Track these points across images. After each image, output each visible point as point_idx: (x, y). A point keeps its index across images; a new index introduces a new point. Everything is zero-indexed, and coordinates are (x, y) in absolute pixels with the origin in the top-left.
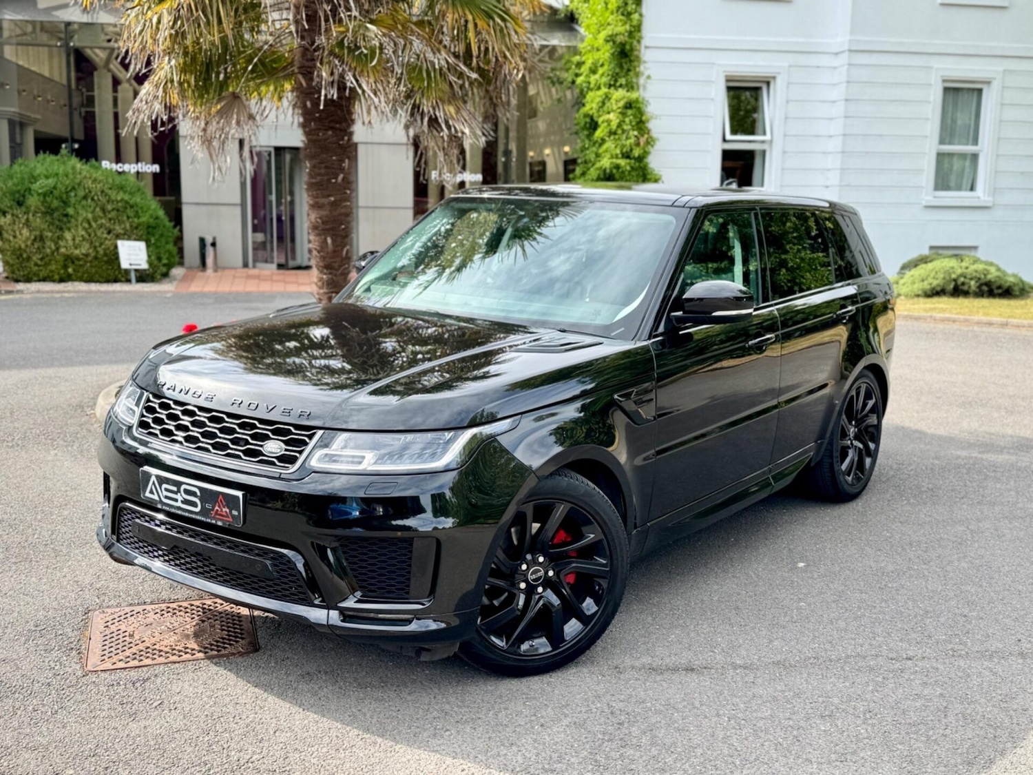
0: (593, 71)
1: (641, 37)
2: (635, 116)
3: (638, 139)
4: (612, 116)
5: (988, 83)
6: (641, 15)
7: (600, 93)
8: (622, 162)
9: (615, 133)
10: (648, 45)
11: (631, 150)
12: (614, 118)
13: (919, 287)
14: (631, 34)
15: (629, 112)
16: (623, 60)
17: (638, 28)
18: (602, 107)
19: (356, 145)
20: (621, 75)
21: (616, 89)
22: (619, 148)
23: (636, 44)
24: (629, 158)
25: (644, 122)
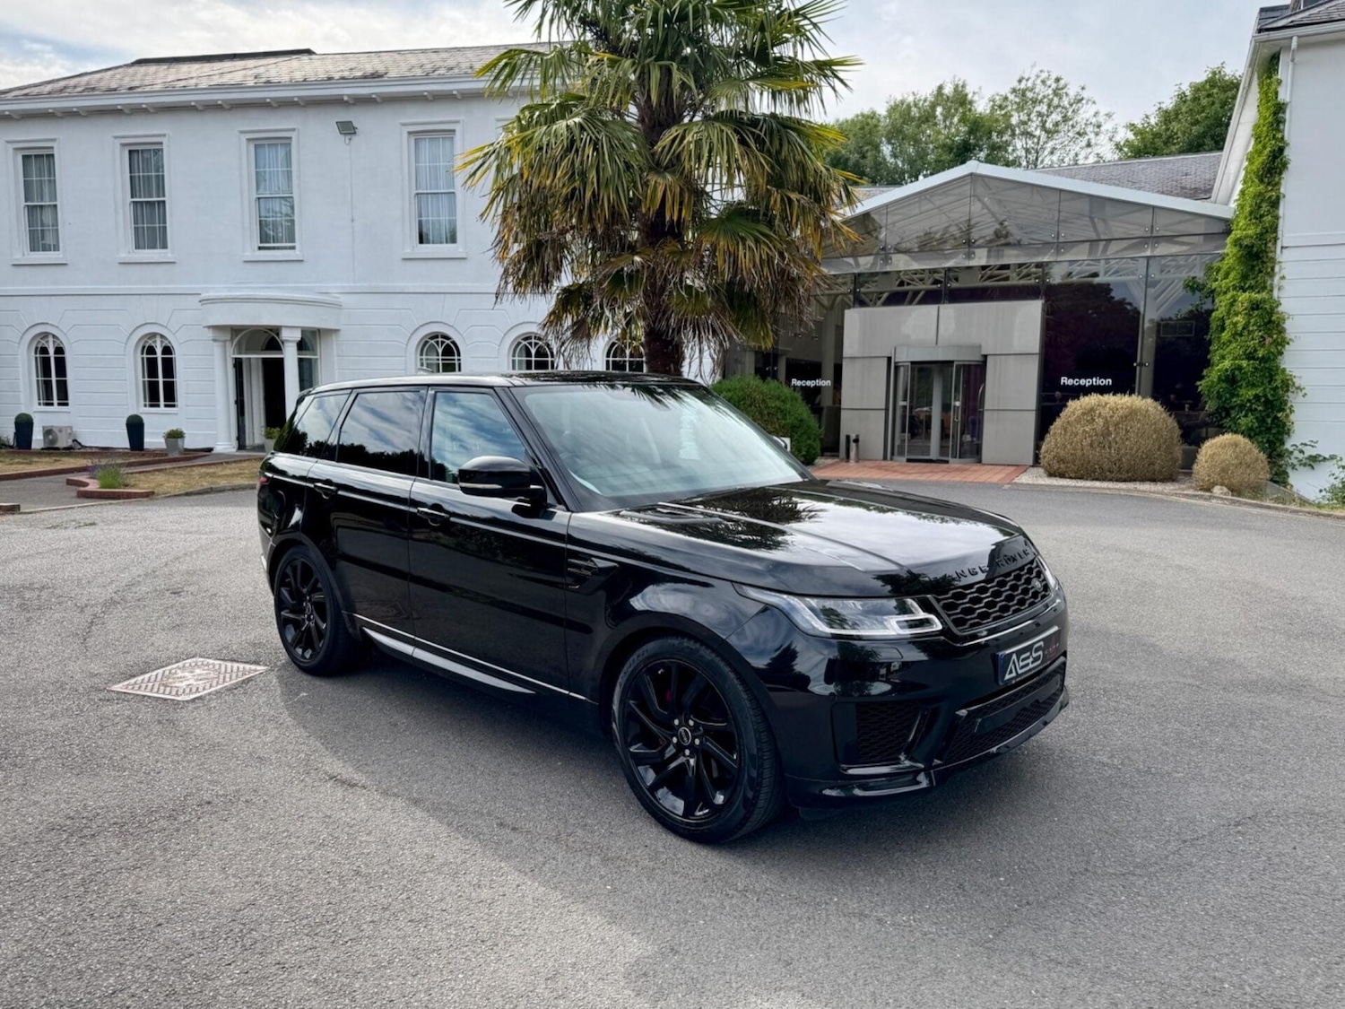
0: (1226, 276)
1: (1276, 239)
2: (1261, 316)
3: (1264, 339)
4: (1239, 318)
6: (1277, 218)
7: (1228, 296)
8: (1244, 363)
9: (1241, 335)
10: (1285, 245)
11: (1256, 350)
12: (1240, 320)
14: (1261, 236)
15: (1256, 312)
16: (1255, 263)
17: (1274, 228)
18: (1230, 310)
19: (985, 357)
20: (1251, 277)
21: (1244, 291)
22: (1243, 349)
23: (1270, 245)
24: (1253, 358)
25: (1274, 322)
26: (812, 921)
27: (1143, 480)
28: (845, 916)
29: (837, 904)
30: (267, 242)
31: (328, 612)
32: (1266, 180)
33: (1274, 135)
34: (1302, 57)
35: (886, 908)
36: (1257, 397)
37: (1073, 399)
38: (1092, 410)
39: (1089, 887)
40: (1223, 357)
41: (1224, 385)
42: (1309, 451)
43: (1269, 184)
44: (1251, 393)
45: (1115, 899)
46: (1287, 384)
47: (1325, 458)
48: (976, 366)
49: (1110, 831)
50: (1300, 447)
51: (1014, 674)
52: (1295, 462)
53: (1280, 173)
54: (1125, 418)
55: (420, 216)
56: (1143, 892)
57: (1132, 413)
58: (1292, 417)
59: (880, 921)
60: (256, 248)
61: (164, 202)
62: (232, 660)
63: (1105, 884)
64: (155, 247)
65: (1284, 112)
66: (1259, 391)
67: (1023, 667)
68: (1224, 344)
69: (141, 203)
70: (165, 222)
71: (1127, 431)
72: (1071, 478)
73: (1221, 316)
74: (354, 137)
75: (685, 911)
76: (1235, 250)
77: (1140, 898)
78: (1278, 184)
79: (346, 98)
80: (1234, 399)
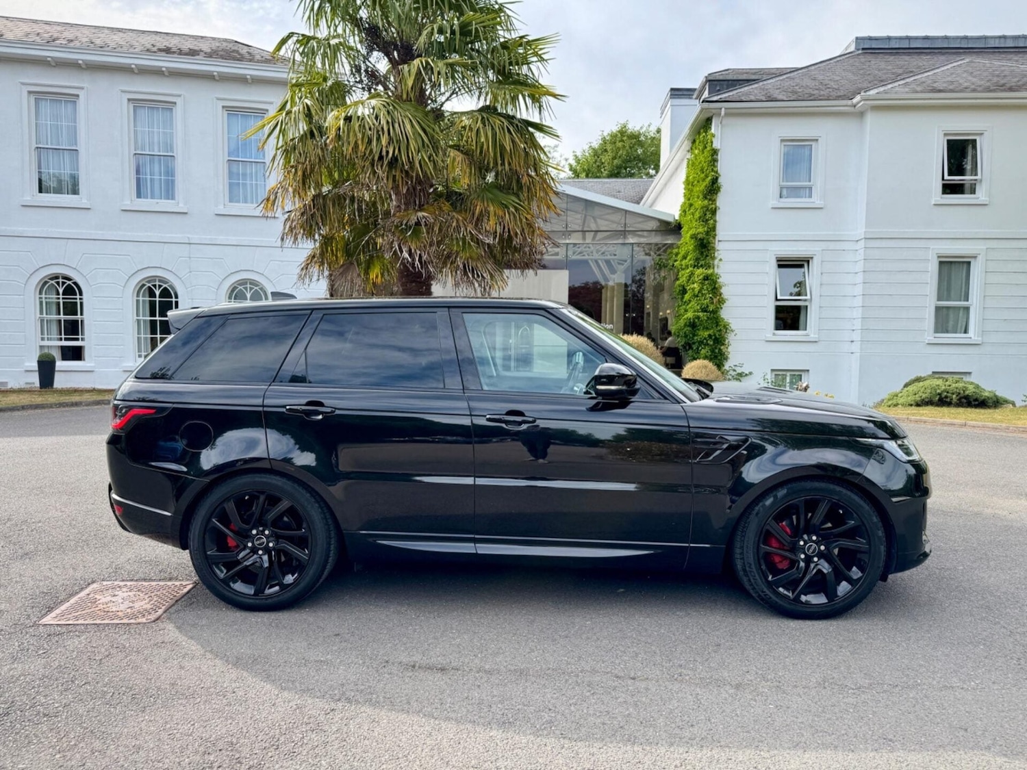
0: (685, 258)
1: (715, 235)
2: (710, 285)
3: (712, 299)
4: (695, 285)
5: (975, 257)
6: (715, 221)
7: (688, 271)
8: (701, 314)
9: (697, 296)
10: (720, 239)
11: (708, 306)
13: (911, 399)
14: (707, 233)
15: (707, 282)
16: (703, 250)
17: (714, 229)
18: (689, 280)
20: (702, 259)
21: (698, 268)
22: (699, 305)
23: (711, 239)
24: (706, 311)
25: (717, 289)
32: (709, 197)
33: (712, 169)
34: (726, 121)
36: (710, 336)
40: (686, 311)
41: (689, 328)
42: (739, 370)
43: (710, 200)
44: (706, 334)
46: (726, 327)
47: (746, 375)
50: (734, 367)
52: (730, 377)
53: (716, 194)
58: (730, 349)
65: (717, 155)
66: (711, 332)
68: (685, 302)
73: (683, 284)
78: (715, 200)
80: (696, 338)
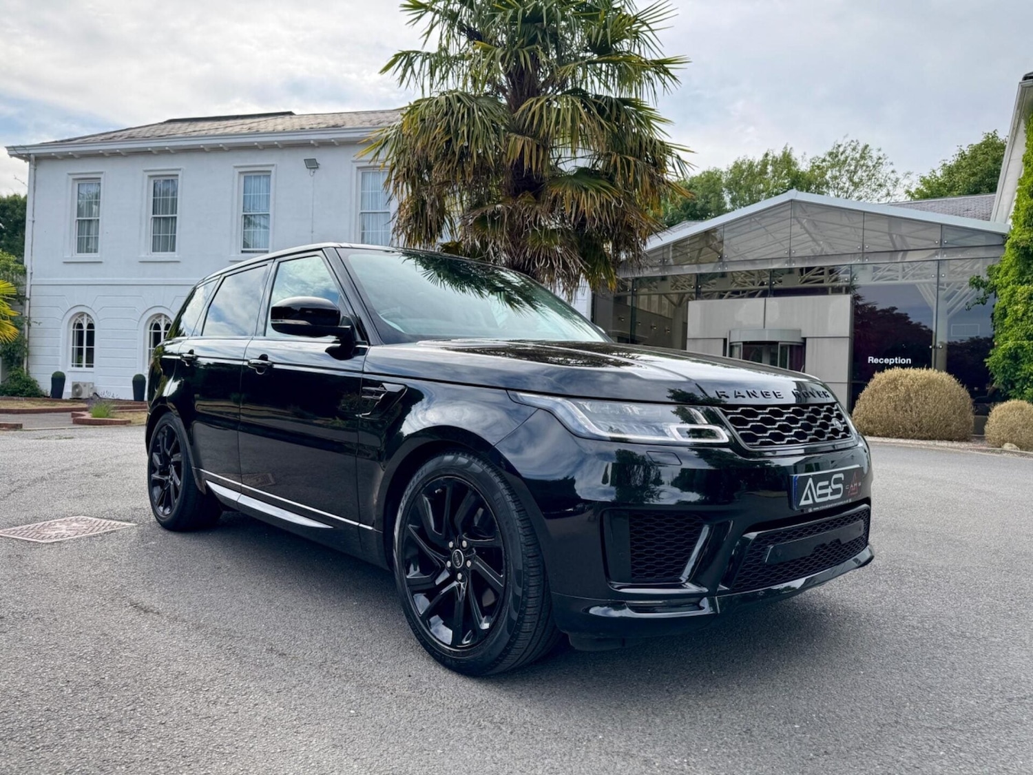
0: (1006, 273)
4: (1019, 307)
7: (1009, 288)
8: (1026, 343)
9: (1022, 320)
18: (1010, 300)
19: (805, 339)
20: (1028, 273)
21: (1022, 285)
22: (1024, 332)
26: (566, 758)
27: (941, 439)
28: (607, 754)
29: (601, 741)
30: (248, 247)
31: (183, 469)
35: (658, 749)
37: (879, 372)
38: (895, 380)
39: (901, 741)
40: (1006, 339)
41: (1008, 361)
45: (931, 753)
48: (798, 346)
49: (923, 686)
51: (810, 502)
54: (923, 386)
55: (363, 229)
56: (965, 748)
57: (930, 383)
59: (646, 762)
60: (240, 251)
61: (176, 218)
62: (108, 519)
63: (920, 737)
64: (167, 251)
67: (820, 496)
68: (1007, 328)
69: (160, 218)
70: (175, 233)
71: (926, 398)
72: (878, 436)
73: (1003, 306)
74: (317, 171)
75: (425, 739)
76: (1012, 251)
77: (962, 754)
79: (312, 142)
80: (1018, 373)
